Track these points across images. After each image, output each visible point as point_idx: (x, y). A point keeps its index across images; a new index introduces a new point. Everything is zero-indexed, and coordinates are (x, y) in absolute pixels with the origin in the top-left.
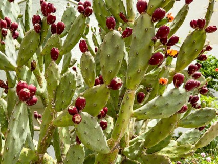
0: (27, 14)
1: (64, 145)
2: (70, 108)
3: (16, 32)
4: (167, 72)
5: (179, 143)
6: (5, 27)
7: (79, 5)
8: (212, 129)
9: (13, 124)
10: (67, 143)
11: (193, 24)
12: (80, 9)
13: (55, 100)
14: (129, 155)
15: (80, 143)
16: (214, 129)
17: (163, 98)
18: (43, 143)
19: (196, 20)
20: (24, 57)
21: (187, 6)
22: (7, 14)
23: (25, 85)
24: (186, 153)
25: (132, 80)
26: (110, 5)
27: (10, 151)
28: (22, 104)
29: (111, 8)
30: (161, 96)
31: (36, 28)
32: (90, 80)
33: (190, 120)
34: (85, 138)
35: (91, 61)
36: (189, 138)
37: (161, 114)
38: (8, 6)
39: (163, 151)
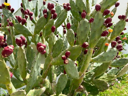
0: (37, 8)
1: (54, 74)
2: (63, 56)
3: (32, 17)
4: (107, 40)
5: (108, 75)
6: (27, 14)
7: (64, 5)
8: (125, 68)
9: (35, 64)
10: (55, 73)
11: (119, 17)
12: (65, 7)
13: (52, 52)
14: (86, 80)
15: (66, 74)
16: (126, 68)
17: (107, 53)
18: (45, 73)
19: (121, 15)
20: (37, 30)
21: (116, 8)
22: (27, 7)
23: (41, 44)
24: (112, 79)
25: (92, 44)
26: (78, 5)
27: (33, 77)
28: (39, 53)
29: (78, 7)
30: (105, 51)
31: (45, 16)
32: (72, 43)
33: (116, 64)
34: (69, 71)
35: (72, 33)
36: (113, 72)
37: (105, 60)
38: (28, 3)
39: (100, 78)
